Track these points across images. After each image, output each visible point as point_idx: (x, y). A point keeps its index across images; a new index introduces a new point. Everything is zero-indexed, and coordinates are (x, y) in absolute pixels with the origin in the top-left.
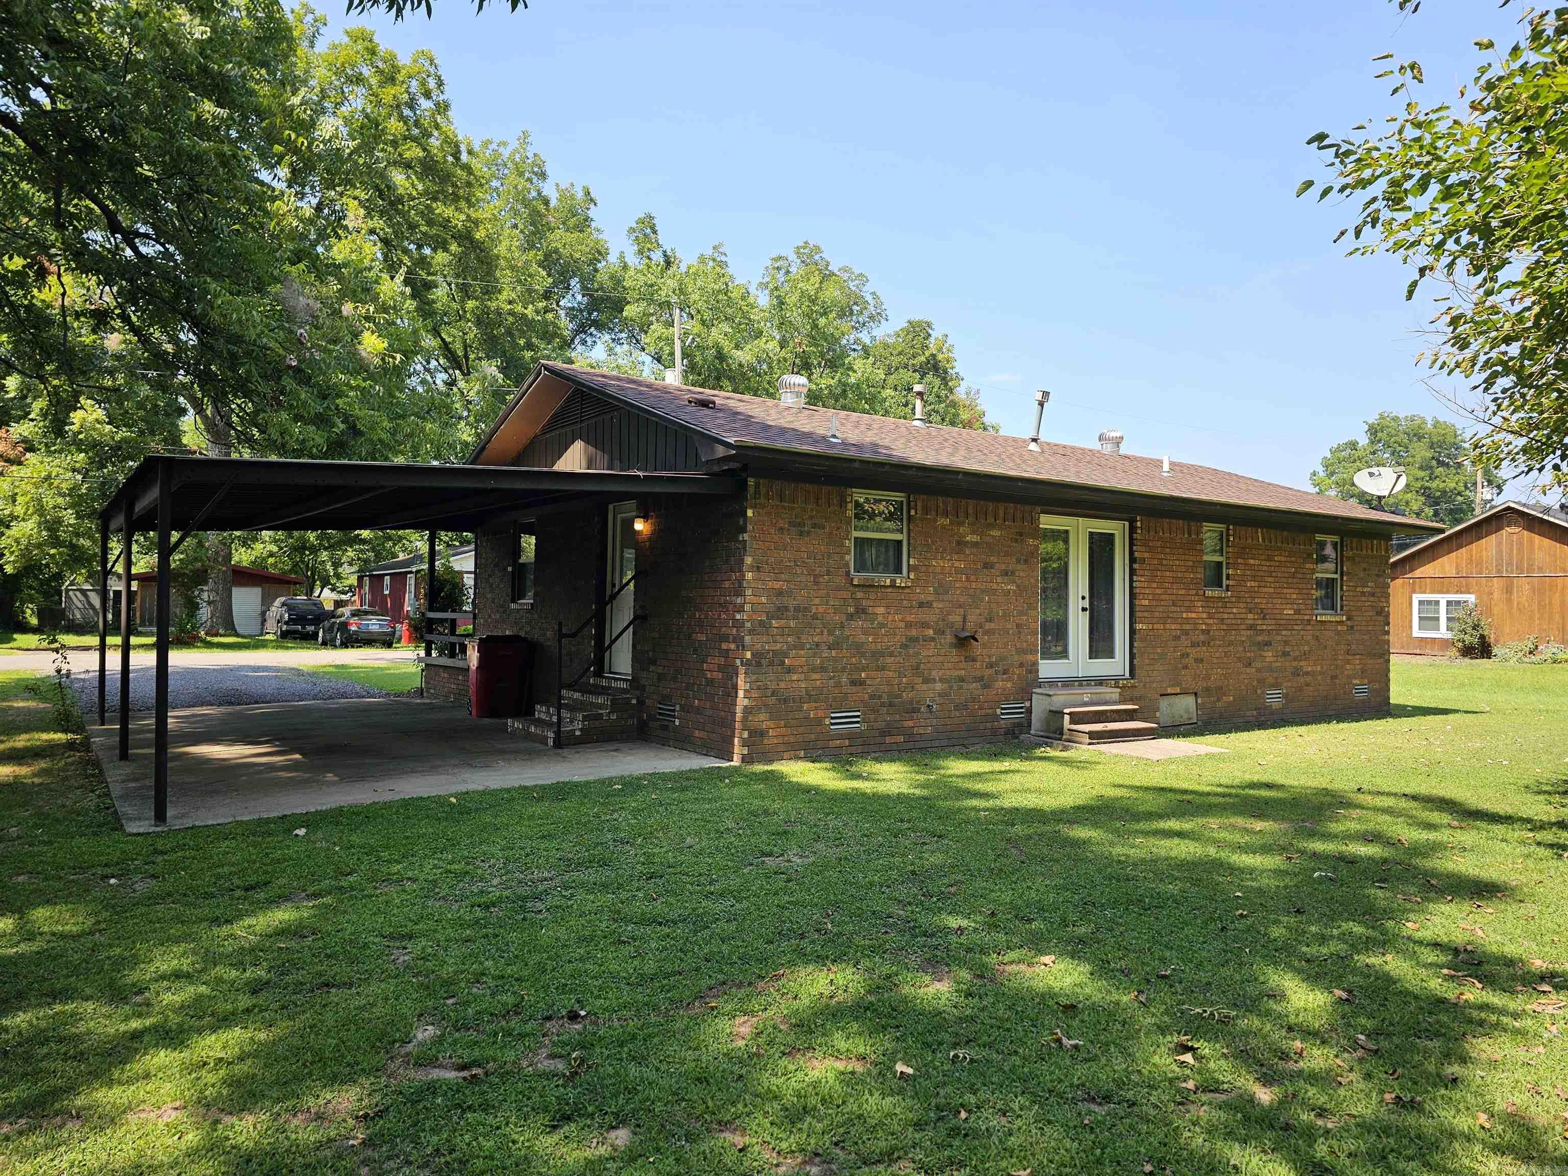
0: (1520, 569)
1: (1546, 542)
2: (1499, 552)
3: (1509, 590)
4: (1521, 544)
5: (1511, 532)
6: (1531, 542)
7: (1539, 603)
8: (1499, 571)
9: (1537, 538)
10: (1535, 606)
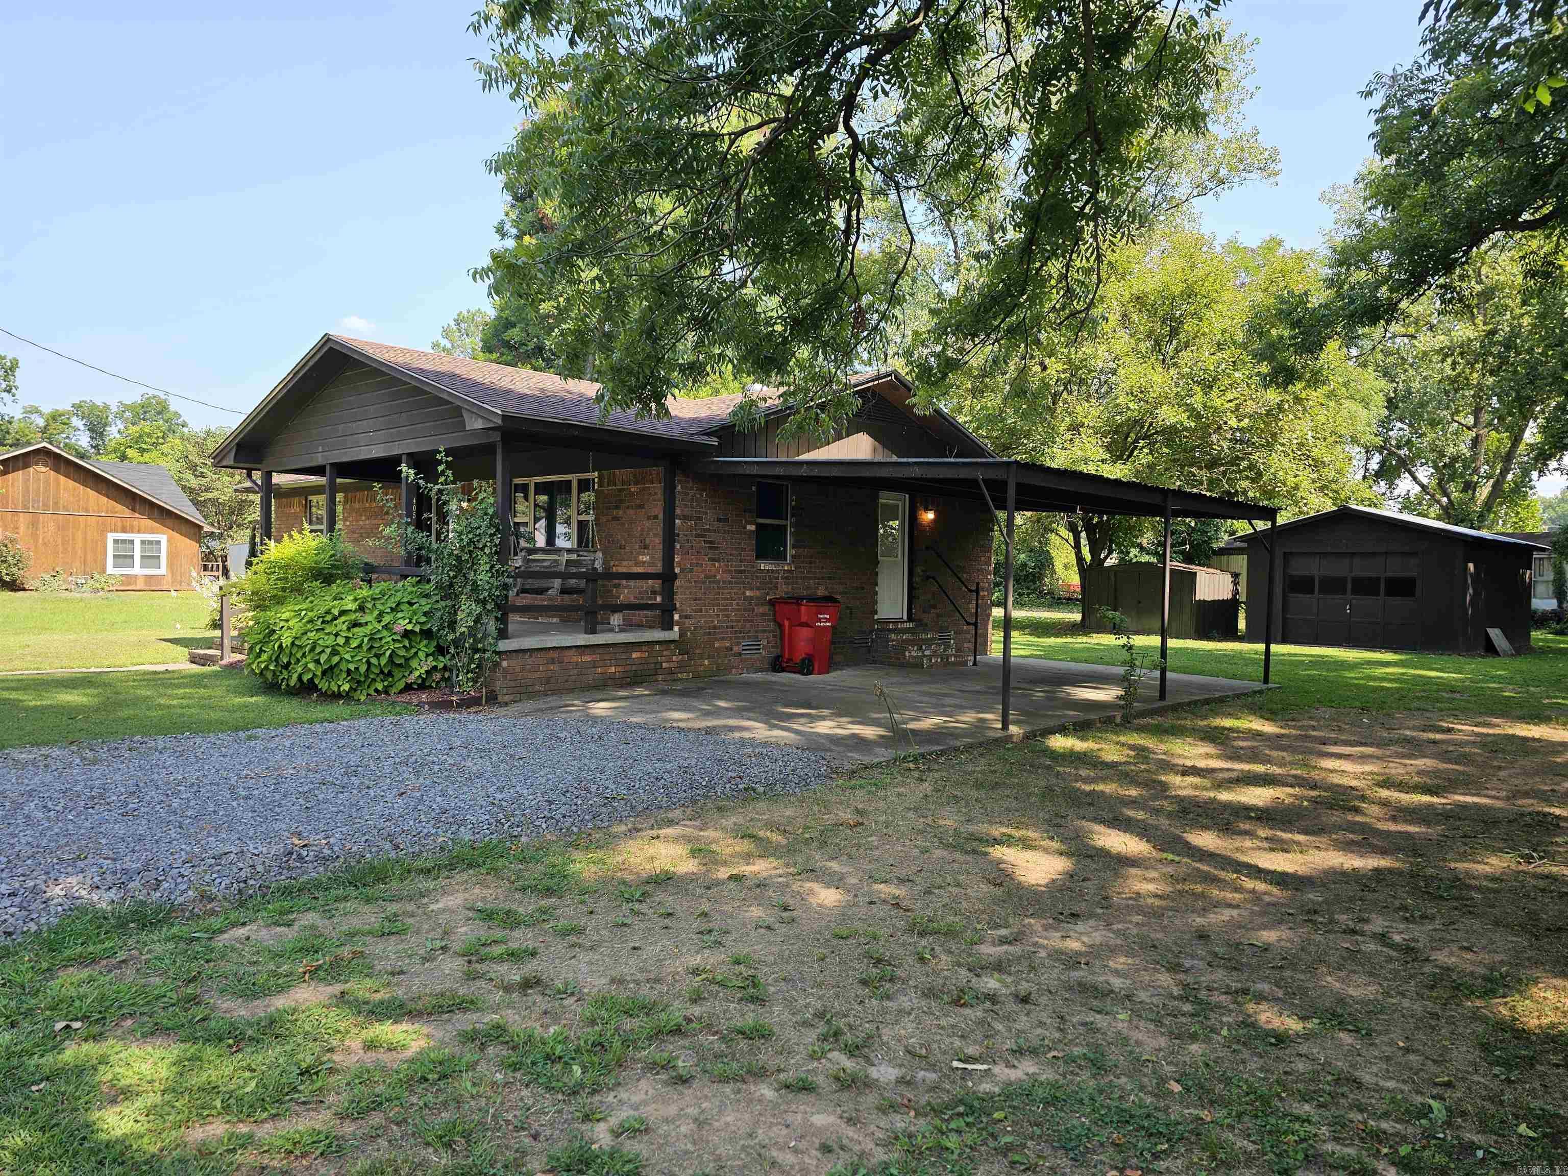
0: (46, 507)
1: (71, 483)
2: (26, 491)
3: (34, 524)
4: (47, 482)
5: (41, 471)
6: (58, 483)
7: (63, 537)
8: (25, 507)
9: (63, 479)
10: (60, 541)
